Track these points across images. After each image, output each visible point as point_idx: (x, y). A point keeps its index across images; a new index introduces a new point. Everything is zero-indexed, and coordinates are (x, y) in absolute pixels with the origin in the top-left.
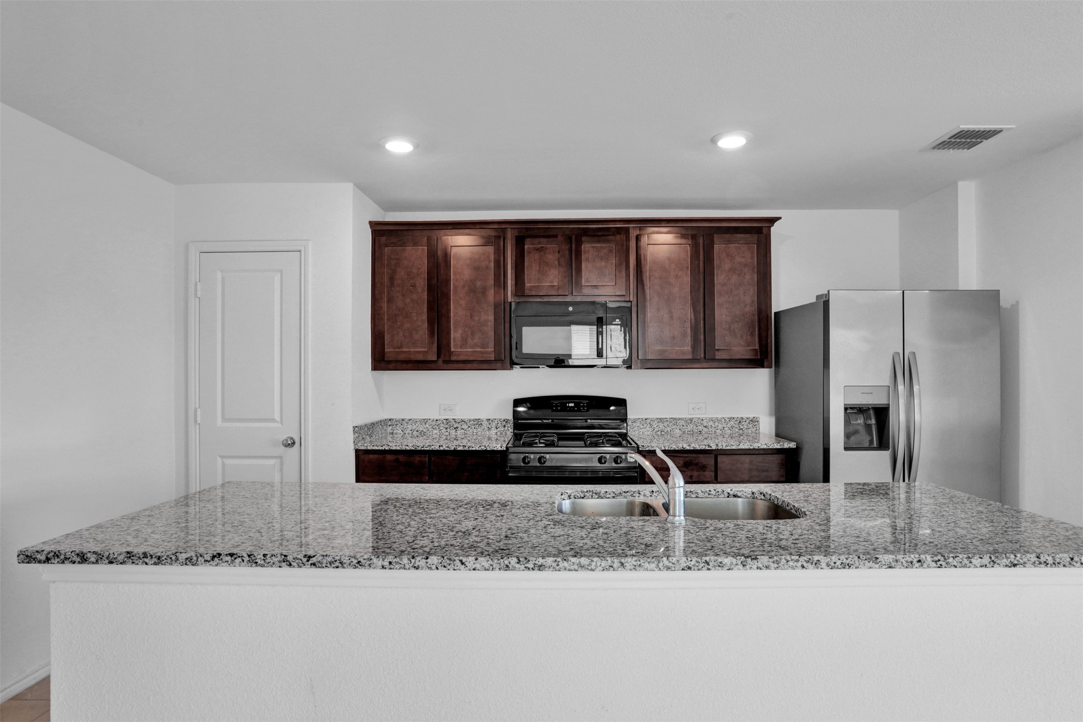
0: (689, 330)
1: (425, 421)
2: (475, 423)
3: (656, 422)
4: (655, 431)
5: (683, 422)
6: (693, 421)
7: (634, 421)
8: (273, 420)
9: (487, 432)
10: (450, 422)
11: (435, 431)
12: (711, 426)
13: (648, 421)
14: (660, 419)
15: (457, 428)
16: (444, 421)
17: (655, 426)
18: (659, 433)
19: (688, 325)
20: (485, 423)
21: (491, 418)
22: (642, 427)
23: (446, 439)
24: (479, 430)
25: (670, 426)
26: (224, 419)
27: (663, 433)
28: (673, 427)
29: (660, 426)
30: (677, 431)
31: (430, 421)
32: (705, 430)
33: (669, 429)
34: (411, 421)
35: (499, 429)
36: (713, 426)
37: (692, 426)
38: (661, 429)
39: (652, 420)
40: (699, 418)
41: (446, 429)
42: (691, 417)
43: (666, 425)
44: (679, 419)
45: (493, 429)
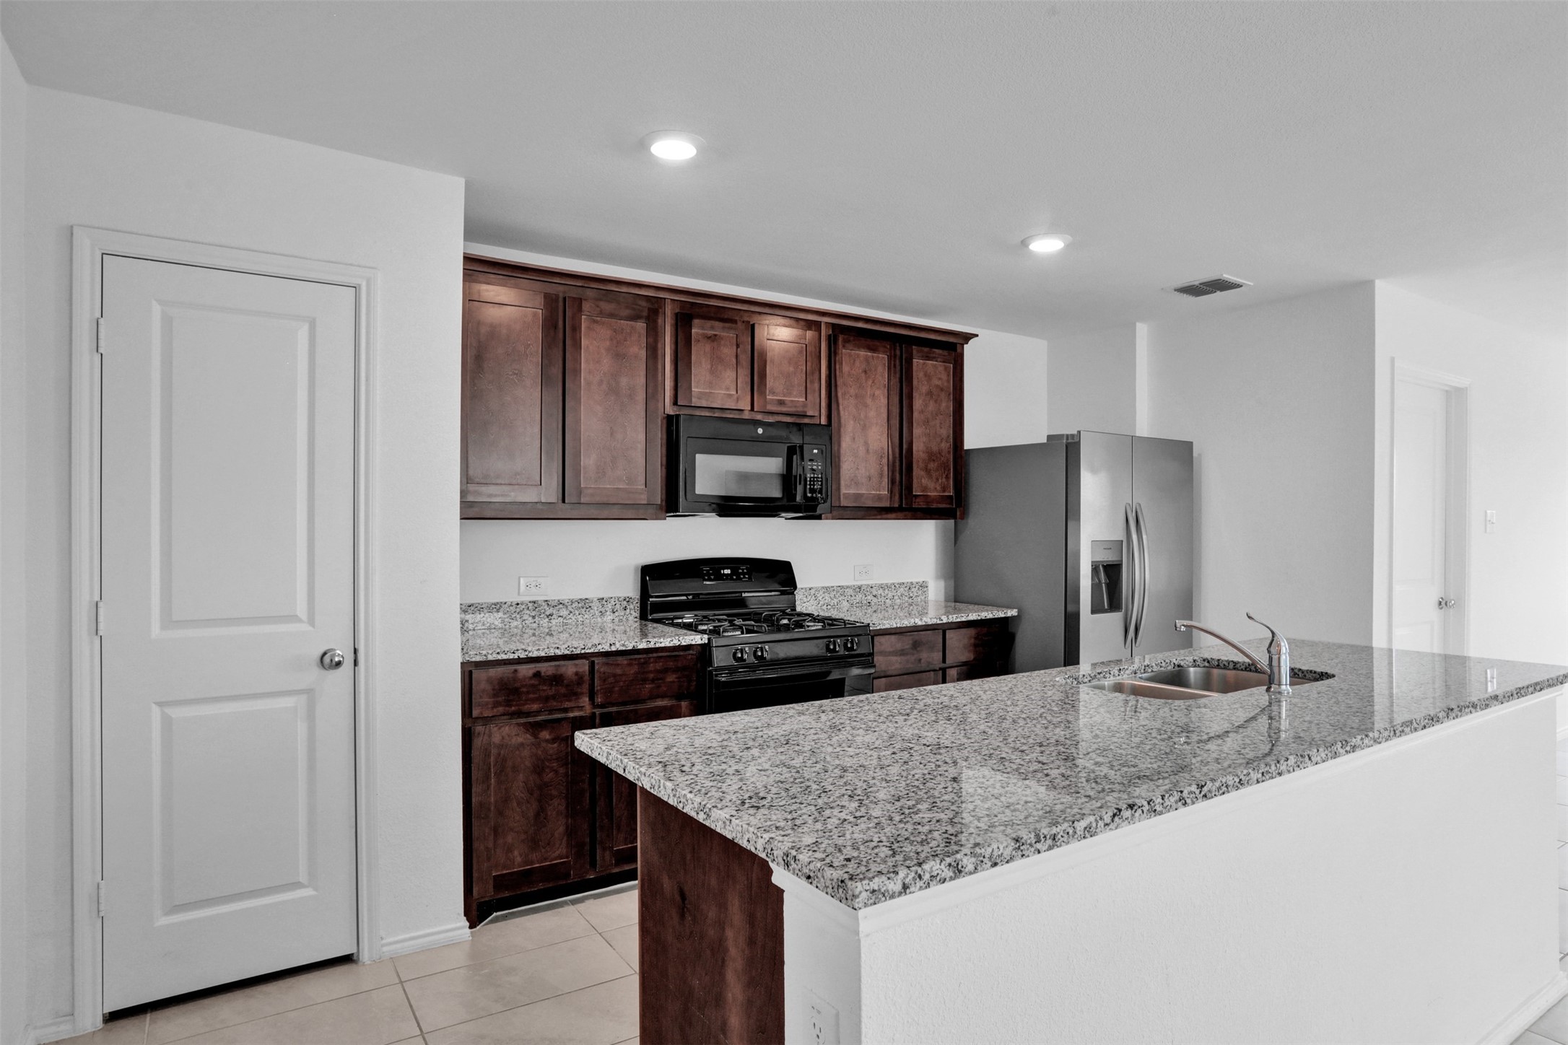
0: (886, 468)
1: (497, 606)
2: (580, 605)
3: (821, 593)
4: (820, 605)
5: (850, 592)
6: (862, 589)
8: (294, 618)
9: (599, 619)
10: (540, 606)
11: (515, 623)
12: (881, 595)
13: (813, 591)
14: (827, 588)
15: (551, 615)
16: (530, 605)
17: (820, 598)
18: (825, 607)
19: (885, 461)
20: (596, 605)
21: (605, 596)
22: (805, 600)
23: (534, 635)
24: (586, 616)
25: (837, 596)
27: (829, 607)
28: (840, 599)
29: (827, 598)
30: (845, 603)
31: (506, 605)
32: (875, 600)
33: (835, 601)
34: (472, 608)
35: (616, 614)
36: (883, 594)
37: (861, 596)
38: (826, 601)
39: (817, 590)
40: (868, 585)
41: (534, 617)
42: (859, 583)
43: (832, 596)
44: (848, 587)
45: (608, 613)
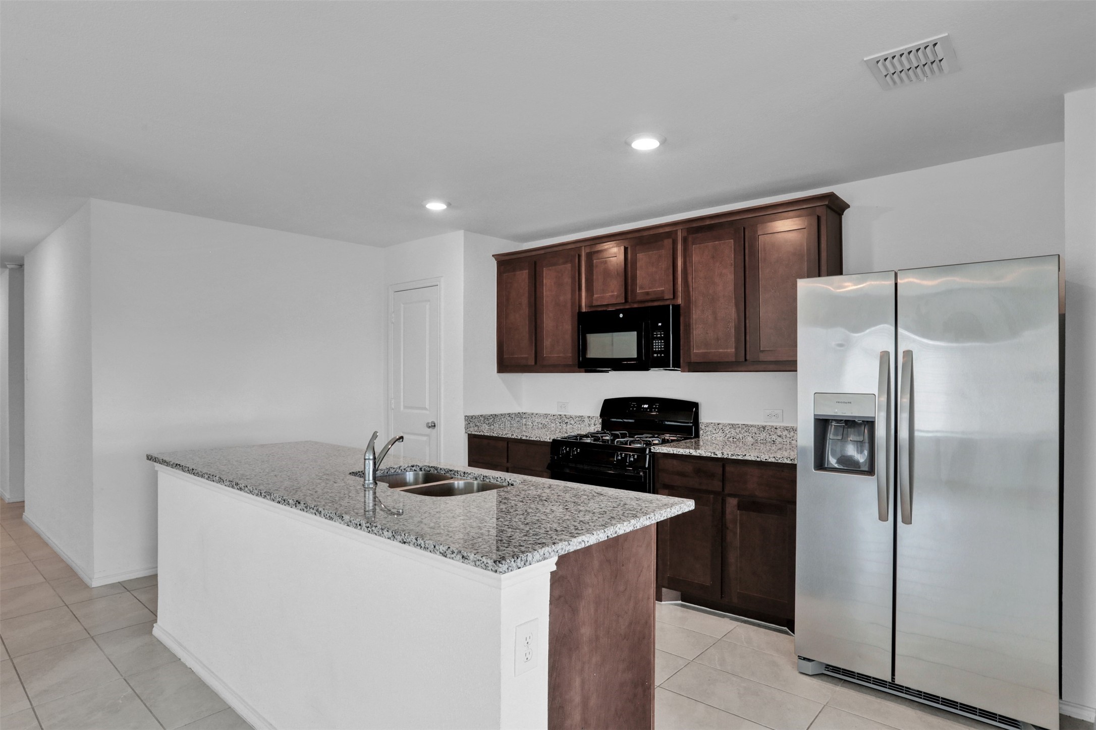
0: (733, 331)
1: (546, 415)
2: (579, 419)
3: (728, 428)
4: (727, 437)
5: (755, 430)
6: (766, 429)
7: (707, 425)
8: (425, 409)
9: (588, 428)
10: (563, 417)
11: (553, 425)
12: (786, 436)
13: (720, 426)
14: (733, 425)
15: (567, 423)
16: (559, 416)
17: (727, 432)
18: (731, 439)
19: (732, 325)
20: (586, 420)
21: (591, 415)
22: (714, 432)
23: (560, 432)
24: (582, 425)
25: (742, 432)
26: (405, 407)
27: (735, 440)
28: (745, 434)
29: (732, 432)
30: (750, 439)
31: (549, 416)
32: (779, 439)
33: (741, 436)
34: (537, 415)
35: (596, 426)
36: (788, 435)
37: (765, 434)
38: (733, 435)
39: (724, 425)
40: (772, 426)
41: (560, 423)
42: (764, 424)
43: (738, 432)
44: (752, 426)
45: (592, 425)
